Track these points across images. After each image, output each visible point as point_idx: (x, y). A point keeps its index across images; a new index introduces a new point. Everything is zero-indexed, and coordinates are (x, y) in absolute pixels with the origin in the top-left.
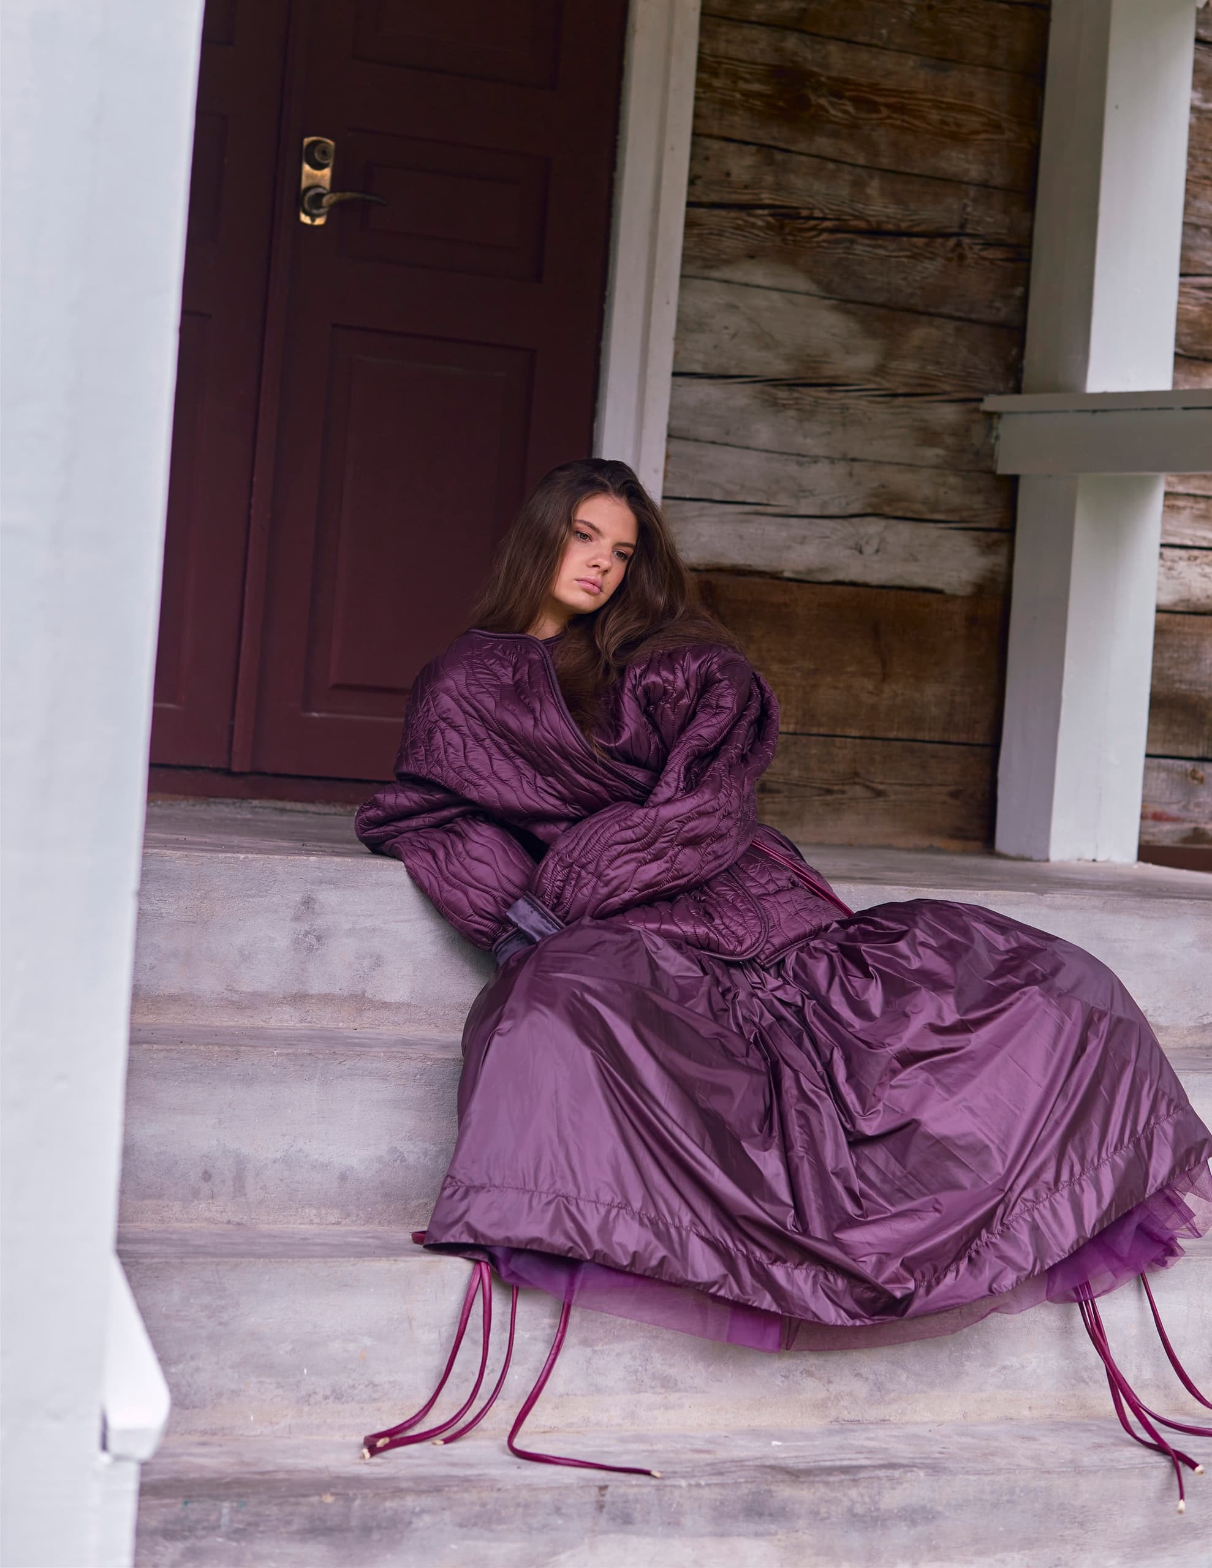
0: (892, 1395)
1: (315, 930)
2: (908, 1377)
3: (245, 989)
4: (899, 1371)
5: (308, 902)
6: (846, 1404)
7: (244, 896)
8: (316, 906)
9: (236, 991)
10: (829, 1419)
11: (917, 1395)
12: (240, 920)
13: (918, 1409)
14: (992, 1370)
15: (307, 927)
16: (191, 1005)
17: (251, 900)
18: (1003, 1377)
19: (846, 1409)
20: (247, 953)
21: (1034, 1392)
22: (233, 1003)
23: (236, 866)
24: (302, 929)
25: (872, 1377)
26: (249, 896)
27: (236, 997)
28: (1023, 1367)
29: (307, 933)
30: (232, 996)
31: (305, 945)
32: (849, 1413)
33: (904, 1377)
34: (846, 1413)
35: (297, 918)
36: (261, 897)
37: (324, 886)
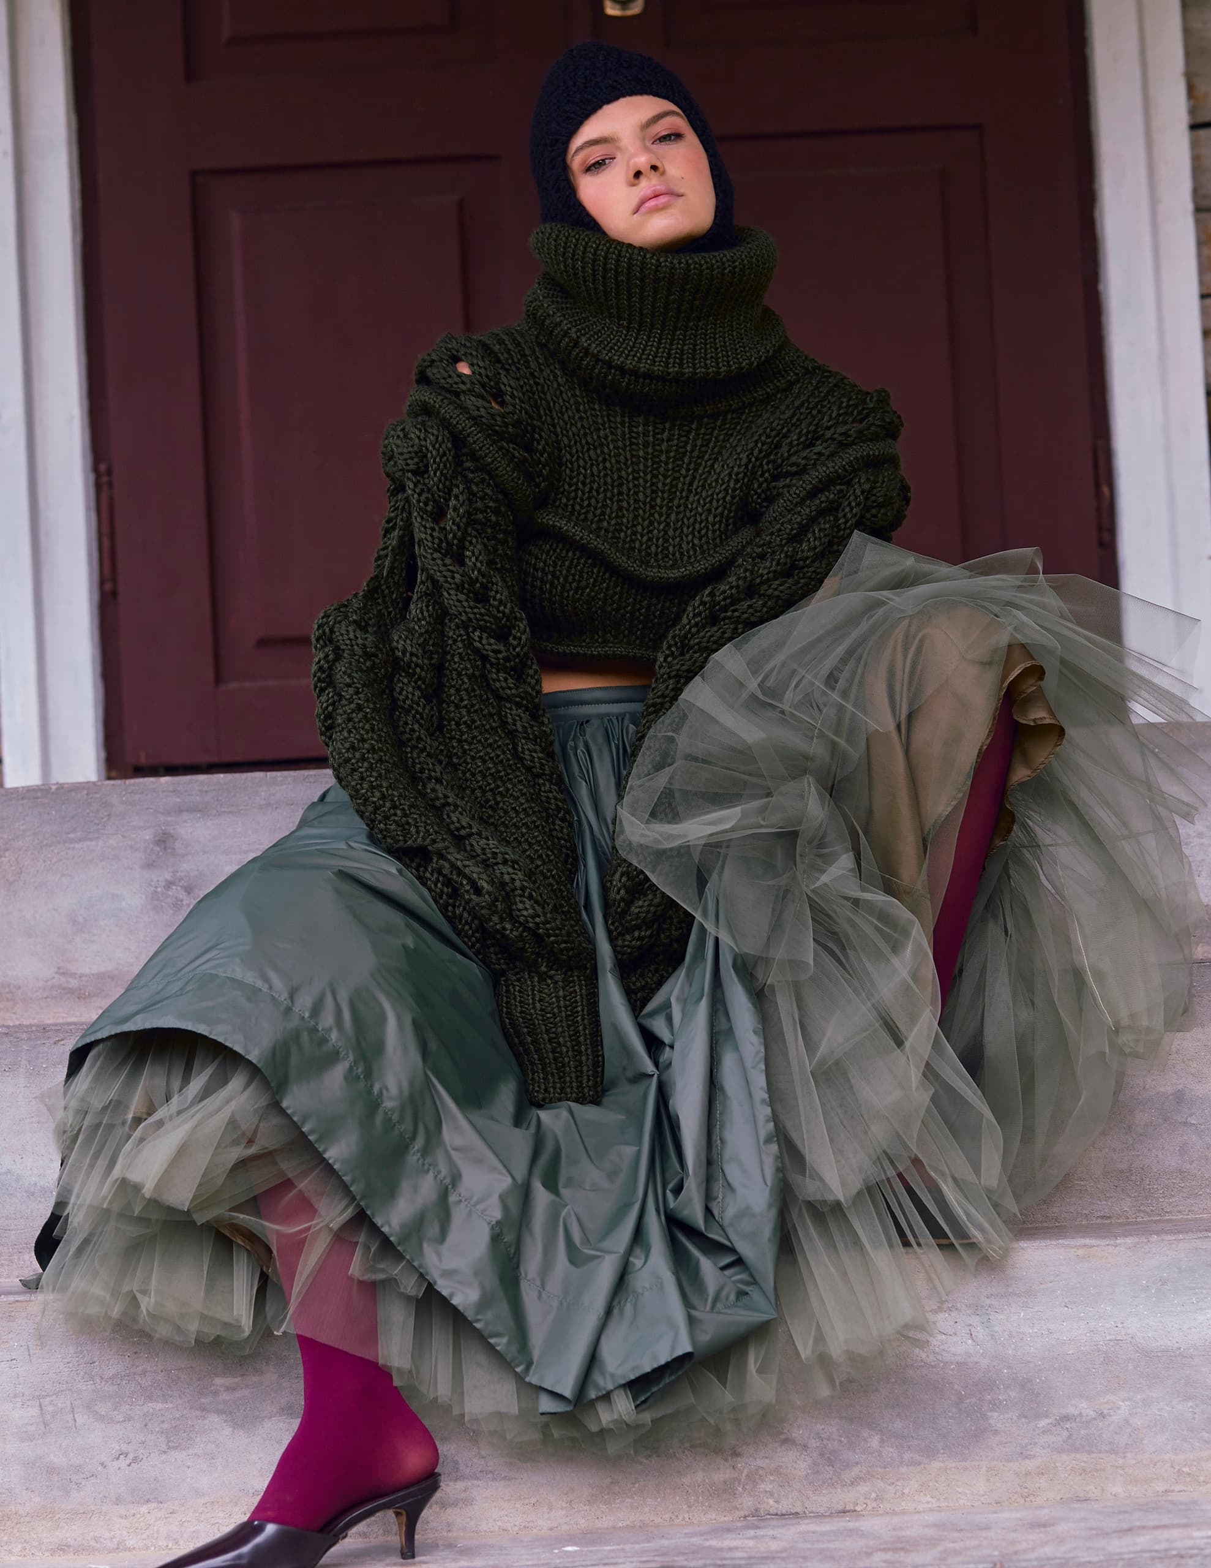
0: (856, 1471)
1: (181, 879)
2: (882, 1441)
3: (86, 970)
4: (865, 1433)
5: (164, 841)
6: (769, 1487)
7: (65, 842)
8: (177, 845)
9: (73, 975)
10: (742, 1513)
11: (904, 1469)
12: (63, 875)
13: (906, 1491)
14: (1043, 1423)
15: (168, 876)
16: (8, 1000)
17: (77, 846)
18: (1065, 1434)
19: (772, 1495)
20: (81, 920)
21: (1129, 1455)
22: (70, 991)
23: (46, 801)
24: (161, 879)
25: (813, 1443)
26: (72, 841)
27: (73, 983)
28: (1102, 1415)
29: (169, 884)
30: (68, 982)
31: (169, 900)
32: (777, 1502)
33: (875, 1442)
34: (771, 1502)
35: (150, 865)
36: (91, 840)
37: (185, 816)
